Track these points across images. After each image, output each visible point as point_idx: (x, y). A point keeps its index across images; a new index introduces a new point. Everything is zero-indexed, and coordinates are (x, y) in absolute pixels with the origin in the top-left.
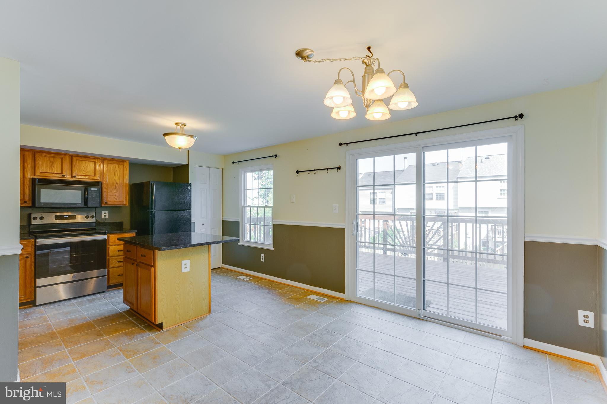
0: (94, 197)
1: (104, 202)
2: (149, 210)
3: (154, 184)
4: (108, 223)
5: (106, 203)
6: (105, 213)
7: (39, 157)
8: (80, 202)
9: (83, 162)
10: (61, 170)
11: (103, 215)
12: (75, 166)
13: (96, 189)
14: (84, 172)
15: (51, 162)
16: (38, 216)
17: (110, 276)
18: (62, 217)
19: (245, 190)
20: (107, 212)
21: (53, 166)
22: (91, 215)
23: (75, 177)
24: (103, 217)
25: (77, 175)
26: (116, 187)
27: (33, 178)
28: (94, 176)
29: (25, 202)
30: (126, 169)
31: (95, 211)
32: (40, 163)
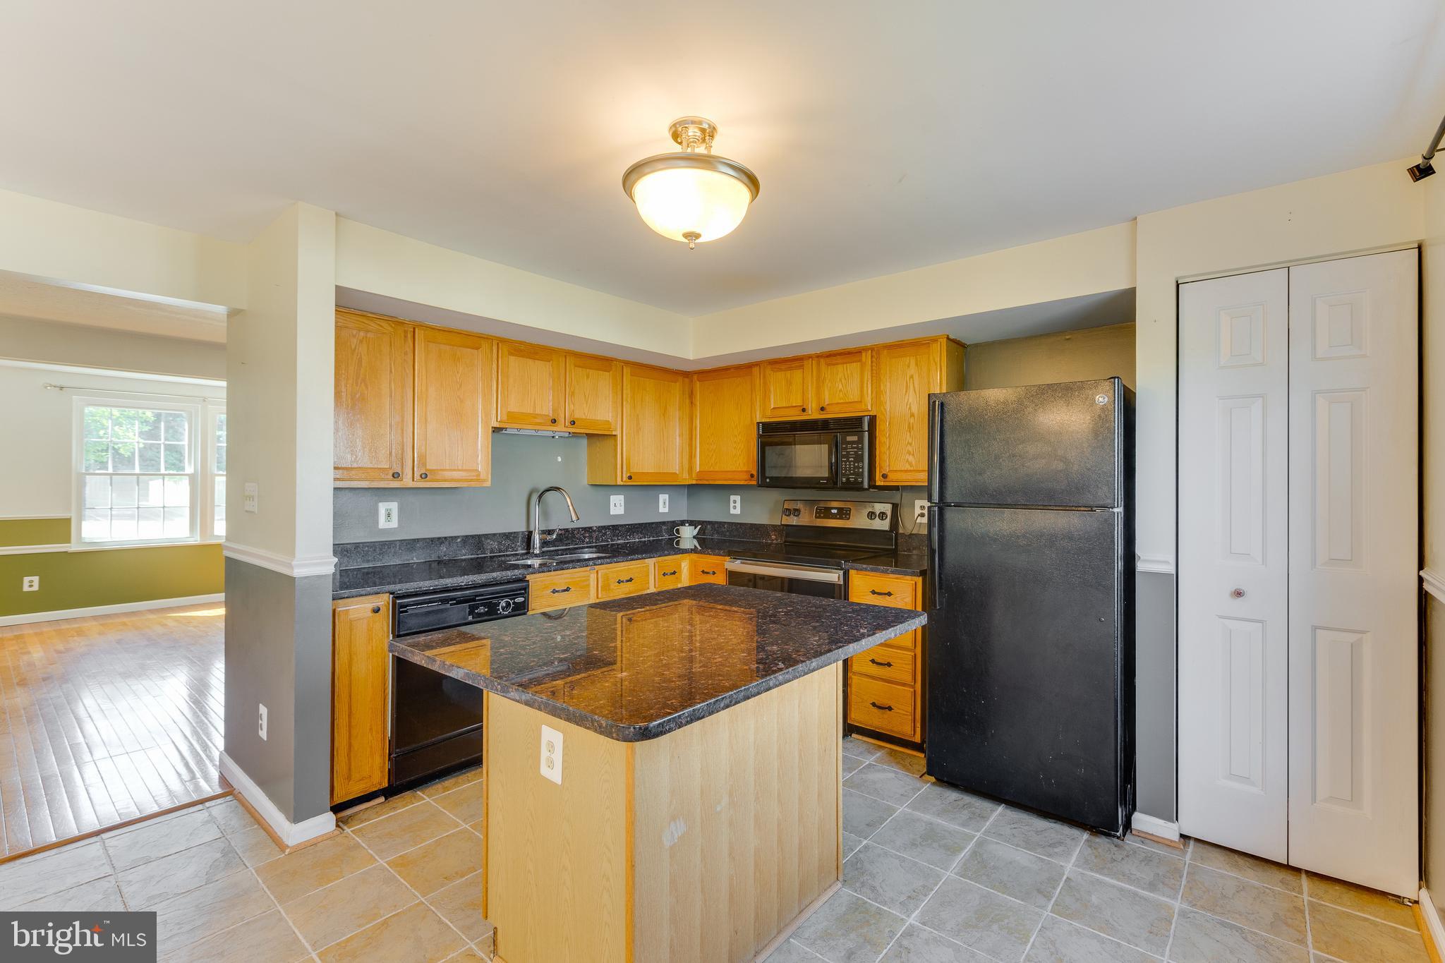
0: (852, 459)
1: (879, 473)
3: (940, 401)
5: (883, 475)
6: (922, 508)
7: (771, 375)
8: (827, 475)
10: (801, 397)
11: (917, 511)
12: (824, 382)
13: (856, 438)
14: (841, 395)
15: (787, 381)
17: (854, 698)
21: (790, 389)
22: (880, 509)
23: (824, 409)
24: (916, 518)
25: (828, 405)
26: (910, 428)
27: (758, 423)
28: (861, 402)
29: (752, 476)
30: (936, 364)
31: (897, 500)
32: (772, 389)
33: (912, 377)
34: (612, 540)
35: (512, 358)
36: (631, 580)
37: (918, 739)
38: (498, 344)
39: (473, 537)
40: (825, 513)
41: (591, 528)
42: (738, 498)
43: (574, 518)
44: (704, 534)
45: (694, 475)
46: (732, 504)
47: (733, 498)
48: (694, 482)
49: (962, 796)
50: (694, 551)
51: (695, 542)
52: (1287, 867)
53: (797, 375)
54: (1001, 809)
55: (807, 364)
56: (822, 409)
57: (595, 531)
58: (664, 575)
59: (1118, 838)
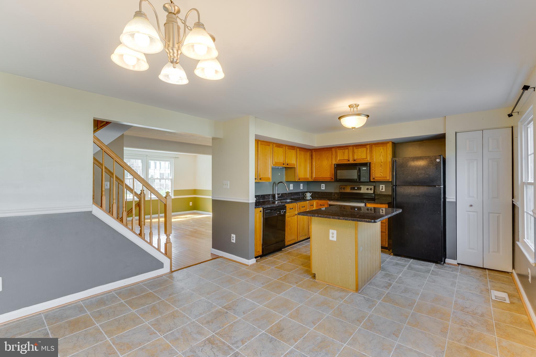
0: (365, 174)
1: (372, 178)
3: (395, 160)
4: (384, 195)
6: (382, 187)
7: (338, 150)
8: (356, 178)
9: (360, 149)
12: (355, 152)
13: (365, 168)
14: (360, 157)
16: (343, 187)
19: (527, 155)
20: (384, 186)
21: (344, 155)
22: (370, 187)
24: (381, 190)
25: (356, 159)
26: (381, 166)
27: (335, 164)
28: (366, 158)
29: (332, 178)
30: (389, 149)
31: (375, 185)
32: (338, 154)
33: (381, 152)
34: (291, 197)
35: (276, 148)
36: (304, 207)
37: (387, 246)
38: (273, 144)
39: (263, 195)
40: (353, 189)
41: (286, 193)
42: (324, 185)
43: (288, 190)
44: (313, 195)
45: (313, 179)
46: (322, 187)
47: (322, 185)
48: (313, 180)
49: (401, 258)
50: (311, 200)
51: (311, 198)
52: (483, 268)
53: (347, 151)
54: (412, 260)
55: (350, 148)
56: (355, 160)
57: (287, 194)
58: (311, 206)
59: (442, 264)
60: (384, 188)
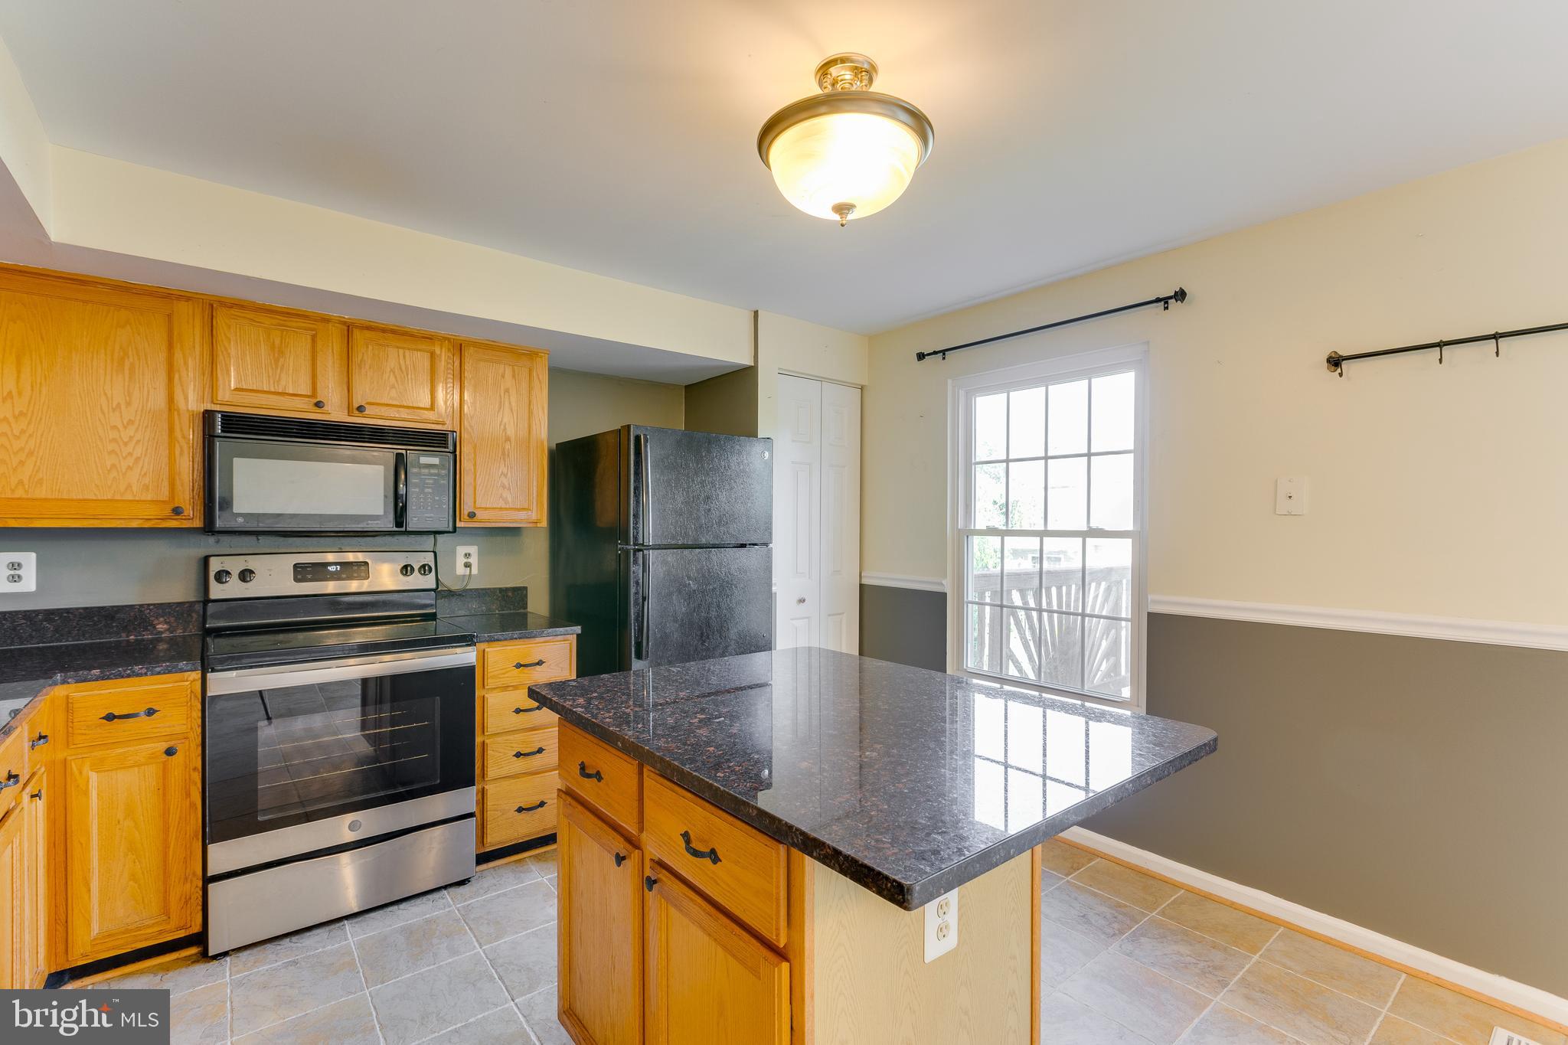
0: (430, 490)
1: (466, 513)
2: (627, 543)
3: (645, 435)
4: (477, 590)
5: (472, 515)
6: (467, 555)
7: (229, 327)
8: (381, 512)
9: (392, 352)
10: (309, 382)
11: (460, 561)
12: (360, 368)
13: (435, 461)
14: (393, 393)
15: (273, 347)
16: (235, 565)
17: (490, 815)
18: (318, 571)
19: (969, 465)
20: (473, 550)
21: (280, 364)
22: (419, 561)
23: (360, 409)
24: (460, 570)
25: (369, 403)
26: (504, 454)
27: (208, 412)
28: (431, 409)
30: (541, 382)
31: (432, 548)
32: (233, 352)
33: (507, 391)
40: (313, 572)
42: (29, 559)
46: (4, 572)
47: (8, 557)
53: (300, 341)
55: (323, 330)
60: (474, 560)
